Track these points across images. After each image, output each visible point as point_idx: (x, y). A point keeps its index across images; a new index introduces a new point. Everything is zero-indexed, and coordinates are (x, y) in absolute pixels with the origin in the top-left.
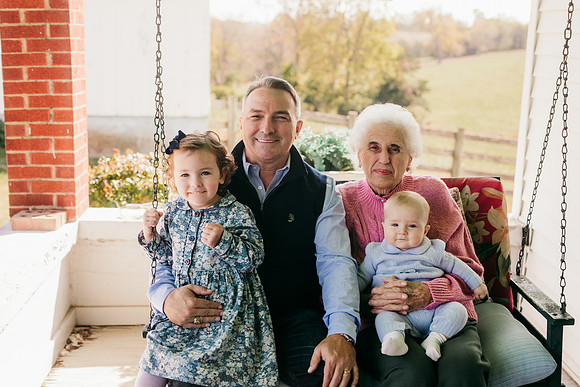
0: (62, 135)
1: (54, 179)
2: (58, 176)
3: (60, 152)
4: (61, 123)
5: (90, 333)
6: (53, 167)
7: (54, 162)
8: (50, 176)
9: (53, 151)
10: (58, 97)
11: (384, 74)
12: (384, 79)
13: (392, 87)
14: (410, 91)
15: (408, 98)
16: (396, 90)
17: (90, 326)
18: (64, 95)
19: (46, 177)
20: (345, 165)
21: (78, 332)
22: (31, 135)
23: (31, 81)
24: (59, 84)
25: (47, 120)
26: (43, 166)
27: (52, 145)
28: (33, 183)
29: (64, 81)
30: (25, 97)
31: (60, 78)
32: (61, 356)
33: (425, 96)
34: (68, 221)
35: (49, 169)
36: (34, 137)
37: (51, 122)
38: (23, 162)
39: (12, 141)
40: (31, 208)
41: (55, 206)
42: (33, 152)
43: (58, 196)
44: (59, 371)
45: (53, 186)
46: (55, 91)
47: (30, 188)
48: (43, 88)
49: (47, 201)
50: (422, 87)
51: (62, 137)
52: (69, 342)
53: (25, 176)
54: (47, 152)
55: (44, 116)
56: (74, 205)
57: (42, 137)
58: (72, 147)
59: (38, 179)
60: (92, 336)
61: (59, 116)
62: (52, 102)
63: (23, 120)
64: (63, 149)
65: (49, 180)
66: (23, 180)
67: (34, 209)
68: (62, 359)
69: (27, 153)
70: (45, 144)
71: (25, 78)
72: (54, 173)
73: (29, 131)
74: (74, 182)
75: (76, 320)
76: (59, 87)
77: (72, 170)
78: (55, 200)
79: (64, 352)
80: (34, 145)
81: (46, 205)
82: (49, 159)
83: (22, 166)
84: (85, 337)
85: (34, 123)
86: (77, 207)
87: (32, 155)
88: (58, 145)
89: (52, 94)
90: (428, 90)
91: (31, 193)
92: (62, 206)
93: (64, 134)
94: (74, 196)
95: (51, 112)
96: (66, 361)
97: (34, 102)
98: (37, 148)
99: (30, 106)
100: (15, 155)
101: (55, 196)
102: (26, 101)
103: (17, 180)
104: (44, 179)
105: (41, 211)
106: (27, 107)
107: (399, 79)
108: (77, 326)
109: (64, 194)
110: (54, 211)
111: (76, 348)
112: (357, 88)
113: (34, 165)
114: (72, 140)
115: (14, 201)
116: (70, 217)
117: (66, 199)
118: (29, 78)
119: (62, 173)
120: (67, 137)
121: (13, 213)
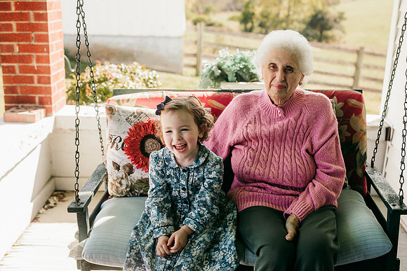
0: (41, 52)
1: (36, 84)
2: (39, 82)
3: (40, 65)
4: (40, 44)
5: (64, 197)
6: (35, 76)
7: (36, 72)
8: (33, 82)
9: (34, 64)
10: (37, 24)
11: (314, 7)
12: (315, 10)
13: (320, 16)
14: (332, 19)
15: (330, 24)
16: (322, 19)
17: (65, 191)
18: (42, 22)
19: (30, 83)
20: (253, 78)
21: (56, 195)
22: (19, 52)
23: (17, 12)
24: (38, 14)
25: (30, 41)
26: (28, 75)
27: (34, 60)
28: (21, 87)
29: (41, 12)
30: (14, 23)
31: (39, 10)
32: (39, 213)
33: (343, 23)
34: (46, 115)
35: (32, 77)
36: (21, 54)
37: (33, 43)
38: (14, 72)
39: (5, 56)
40: (20, 105)
41: (37, 104)
42: (20, 64)
43: (40, 98)
44: (36, 225)
45: (35, 90)
46: (35, 20)
47: (19, 91)
48: (26, 17)
49: (32, 101)
50: (341, 17)
51: (41, 54)
52: (48, 202)
53: (15, 82)
54: (30, 65)
55: (28, 38)
56: (51, 104)
57: (26, 54)
58: (48, 61)
59: (24, 85)
60: (65, 199)
61: (39, 38)
62: (33, 28)
63: (13, 41)
64: (42, 63)
65: (32, 85)
66: (14, 85)
67: (22, 106)
68: (39, 216)
69: (16, 65)
70: (29, 59)
71: (13, 10)
72: (36, 80)
73: (17, 49)
74: (50, 88)
75: (55, 187)
76: (38, 17)
77: (49, 78)
78: (37, 100)
79: (42, 210)
80: (21, 59)
81: (31, 103)
82: (32, 70)
83: (13, 75)
84: (61, 199)
85: (21, 43)
86: (53, 105)
87: (20, 67)
88: (39, 59)
89: (33, 21)
90: (345, 19)
91: (20, 94)
92: (43, 104)
93: (43, 51)
94: (50, 98)
95: (33, 35)
96: (42, 217)
97: (20, 27)
98: (23, 62)
99: (17, 30)
100: (8, 67)
101: (37, 97)
102: (14, 27)
103: (10, 85)
104: (29, 85)
105: (26, 109)
106: (15, 31)
107: (324, 11)
108: (56, 191)
109: (43, 96)
110: (36, 108)
111: (52, 207)
112: (295, 17)
113: (21, 75)
114: (48, 56)
115: (8, 100)
116: (48, 113)
117: (45, 100)
118: (16, 10)
119: (42, 81)
120: (45, 54)
121: (7, 108)
